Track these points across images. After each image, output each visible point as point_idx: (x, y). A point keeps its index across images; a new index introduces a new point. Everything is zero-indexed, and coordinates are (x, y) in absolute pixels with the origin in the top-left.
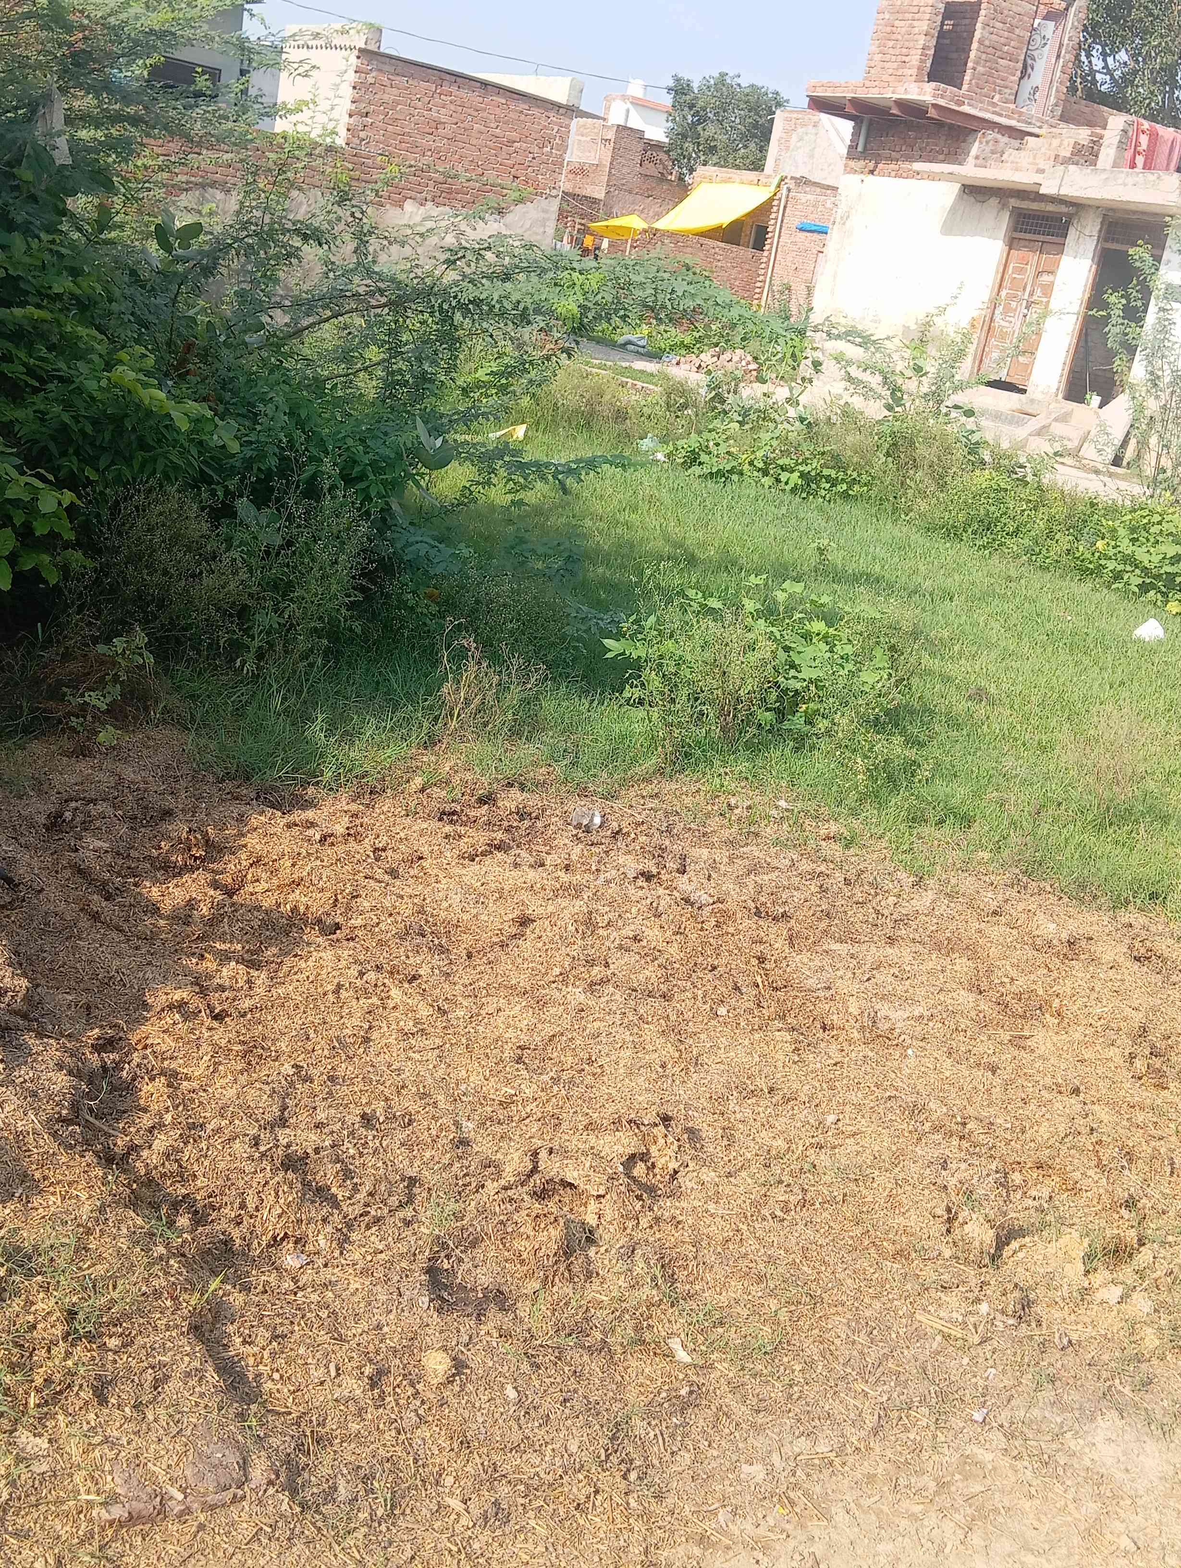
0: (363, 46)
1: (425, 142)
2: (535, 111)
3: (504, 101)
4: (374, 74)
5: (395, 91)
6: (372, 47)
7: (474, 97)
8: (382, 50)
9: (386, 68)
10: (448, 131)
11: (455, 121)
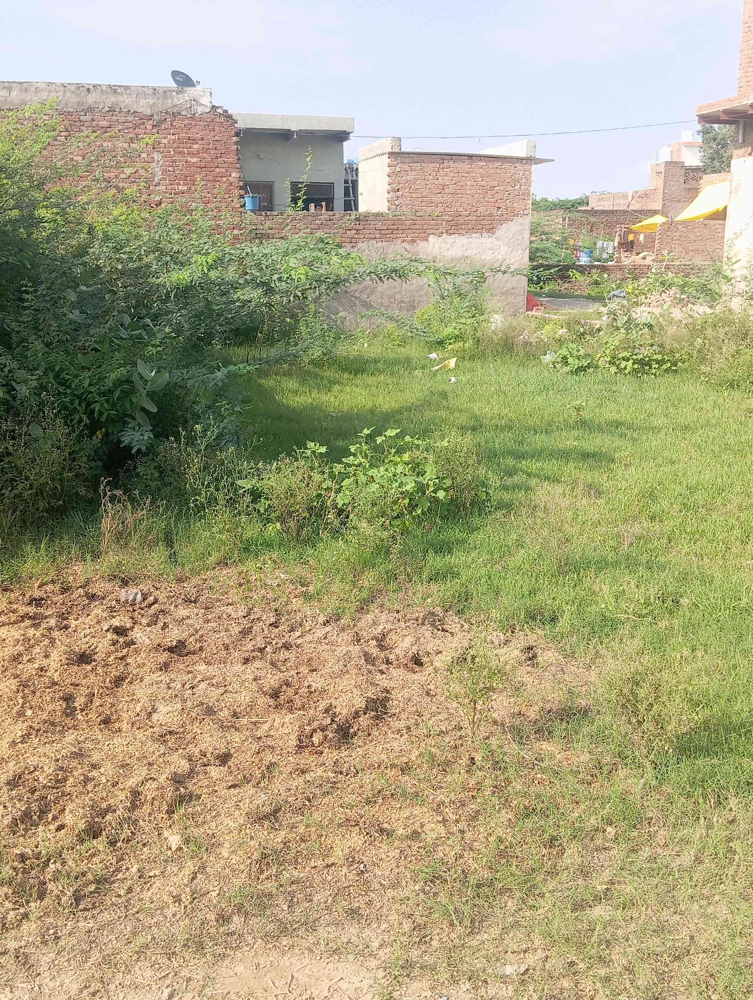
0: (390, 151)
1: (437, 199)
2: (507, 165)
3: (485, 164)
4: (399, 165)
5: (414, 173)
6: (396, 150)
7: (465, 166)
8: (403, 150)
9: (407, 160)
10: (451, 190)
11: (454, 182)
